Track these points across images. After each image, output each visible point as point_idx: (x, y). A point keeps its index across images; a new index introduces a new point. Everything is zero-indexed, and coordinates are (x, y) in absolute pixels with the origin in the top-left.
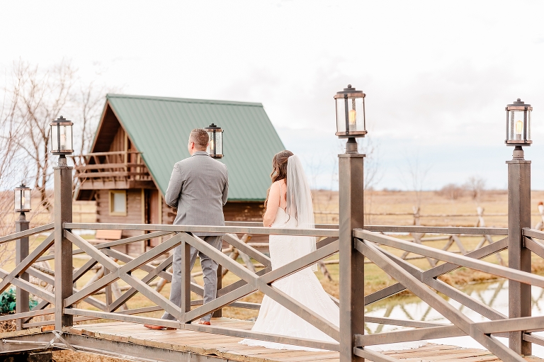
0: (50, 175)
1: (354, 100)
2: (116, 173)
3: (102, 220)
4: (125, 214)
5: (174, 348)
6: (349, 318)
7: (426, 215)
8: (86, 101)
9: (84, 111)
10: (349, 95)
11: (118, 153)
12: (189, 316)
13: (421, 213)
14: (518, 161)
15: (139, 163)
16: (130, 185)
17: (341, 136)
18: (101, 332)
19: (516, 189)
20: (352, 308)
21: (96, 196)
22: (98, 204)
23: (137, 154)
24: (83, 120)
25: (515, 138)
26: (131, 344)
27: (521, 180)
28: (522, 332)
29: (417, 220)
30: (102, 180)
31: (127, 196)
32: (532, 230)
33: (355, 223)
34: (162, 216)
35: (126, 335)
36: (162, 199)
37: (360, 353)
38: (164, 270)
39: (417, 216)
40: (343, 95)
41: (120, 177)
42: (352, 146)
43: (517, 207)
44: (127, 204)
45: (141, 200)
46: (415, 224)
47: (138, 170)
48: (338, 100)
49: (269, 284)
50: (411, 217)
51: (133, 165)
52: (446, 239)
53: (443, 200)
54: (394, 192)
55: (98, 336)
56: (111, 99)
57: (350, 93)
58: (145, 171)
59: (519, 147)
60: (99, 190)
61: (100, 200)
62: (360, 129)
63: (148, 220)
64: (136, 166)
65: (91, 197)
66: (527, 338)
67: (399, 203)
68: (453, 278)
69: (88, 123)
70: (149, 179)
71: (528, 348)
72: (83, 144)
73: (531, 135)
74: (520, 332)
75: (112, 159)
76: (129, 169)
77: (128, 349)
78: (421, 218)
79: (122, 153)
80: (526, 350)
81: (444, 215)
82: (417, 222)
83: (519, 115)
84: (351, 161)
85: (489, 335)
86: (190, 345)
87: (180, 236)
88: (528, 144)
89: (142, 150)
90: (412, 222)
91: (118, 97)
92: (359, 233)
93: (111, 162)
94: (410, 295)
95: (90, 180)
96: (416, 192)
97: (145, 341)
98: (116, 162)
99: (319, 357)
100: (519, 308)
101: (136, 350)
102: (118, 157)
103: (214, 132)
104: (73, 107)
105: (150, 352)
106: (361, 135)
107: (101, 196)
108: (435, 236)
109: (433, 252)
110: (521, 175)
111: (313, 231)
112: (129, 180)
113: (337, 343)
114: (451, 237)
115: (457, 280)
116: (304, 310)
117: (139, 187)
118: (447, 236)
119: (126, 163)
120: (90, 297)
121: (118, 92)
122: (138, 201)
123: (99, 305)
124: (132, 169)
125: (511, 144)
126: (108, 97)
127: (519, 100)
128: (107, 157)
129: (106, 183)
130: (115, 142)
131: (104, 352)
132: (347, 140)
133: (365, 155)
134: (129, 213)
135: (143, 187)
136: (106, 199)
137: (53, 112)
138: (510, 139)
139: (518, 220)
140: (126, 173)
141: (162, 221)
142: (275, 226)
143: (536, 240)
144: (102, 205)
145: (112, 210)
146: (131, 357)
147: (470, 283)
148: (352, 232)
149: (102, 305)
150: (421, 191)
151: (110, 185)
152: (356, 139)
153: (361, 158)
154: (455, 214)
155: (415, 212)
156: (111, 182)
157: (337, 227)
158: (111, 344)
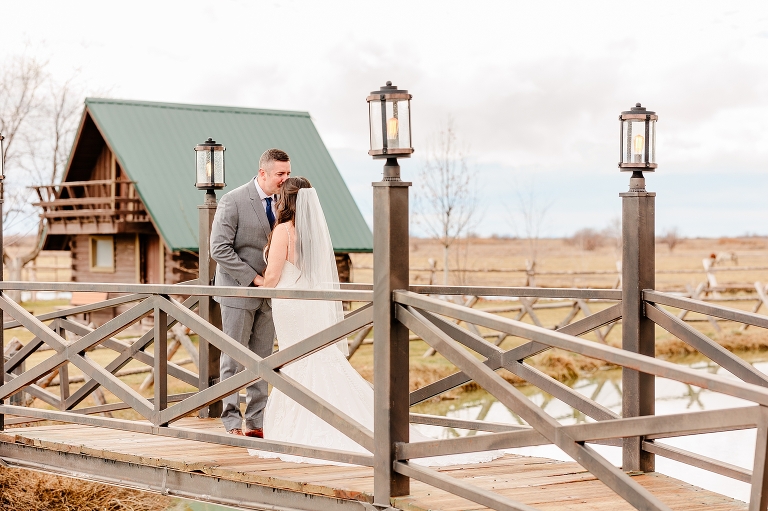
0: (7, 214)
1: (395, 103)
2: (99, 212)
3: (79, 278)
4: (112, 270)
5: (144, 462)
6: (387, 419)
7: (544, 271)
8: (59, 109)
9: (57, 122)
10: (387, 96)
11: (102, 182)
12: (165, 416)
13: (537, 270)
14: (636, 194)
15: (131, 196)
16: (119, 229)
17: (377, 156)
18: (43, 439)
19: (634, 233)
20: (391, 405)
21: (70, 244)
22: (74, 256)
23: (128, 184)
24: (55, 135)
25: (633, 161)
26: (84, 456)
27: (640, 220)
28: (642, 437)
29: (531, 279)
30: (78, 221)
31: (115, 244)
32: (656, 292)
33: (397, 281)
34: (165, 273)
35: (77, 444)
36: (165, 248)
37: (403, 469)
38: (142, 349)
39: (532, 273)
40: (379, 97)
41: (104, 217)
42: (391, 170)
43: (635, 259)
44: (115, 256)
45: (134, 250)
46: (528, 285)
47: (131, 207)
48: (373, 104)
49: (277, 370)
50: (524, 274)
51: (123, 200)
52: (569, 306)
53: (572, 251)
54: (506, 240)
55: (37, 444)
56: (92, 105)
57: (389, 93)
58: (141, 209)
59: (638, 173)
60: (75, 235)
61: (77, 250)
62: (403, 145)
63: (144, 277)
64: (127, 201)
65: (64, 246)
66: (648, 447)
67: (513, 255)
68: (577, 361)
69: (62, 139)
70: (147, 220)
71: (649, 461)
72: (55, 170)
73: (656, 156)
74: (638, 438)
75: (94, 191)
76: (117, 206)
77: (80, 463)
78: (536, 276)
79: (108, 182)
80: (647, 464)
81: (570, 271)
82: (531, 283)
83: (639, 127)
84: (390, 193)
85: (582, 443)
86: (166, 458)
87: (152, 301)
88: (652, 169)
89: (135, 179)
90: (525, 281)
91: (101, 102)
92: (402, 296)
93: (92, 195)
94: (527, 384)
95: (62, 221)
96: (531, 240)
97: (103, 452)
98: (100, 196)
99: (348, 475)
100: (637, 404)
101: (91, 464)
102: (102, 188)
103: (212, 151)
104: (39, 116)
105: (111, 468)
106: (405, 155)
107: (78, 244)
108: (557, 301)
109: (504, 324)
110: (640, 213)
111: (337, 293)
112: (117, 221)
113: (371, 455)
114: (576, 303)
115: (583, 364)
116: (325, 408)
117: (132, 231)
118: (570, 301)
119: (113, 196)
120: (33, 385)
121: (104, 96)
122: (130, 251)
123: (51, 400)
124: (122, 205)
125: (627, 169)
126: (88, 102)
127: (639, 106)
128: (86, 189)
129: (85, 226)
130: (97, 167)
131: (45, 467)
132: (385, 161)
133: (410, 184)
134: (118, 268)
135: (137, 231)
136: (85, 248)
137: (11, 124)
138: (625, 161)
139: (637, 278)
140: (113, 210)
141: (165, 280)
142: (281, 286)
143: (662, 308)
144: (79, 256)
145: (94, 264)
146: (83, 475)
147: (602, 368)
148: (392, 294)
149: (54, 400)
150: (537, 239)
151: (90, 229)
152: (398, 160)
153: (405, 187)
154: (585, 270)
155: (529, 268)
156: (91, 224)
157: (370, 287)
158: (57, 456)
